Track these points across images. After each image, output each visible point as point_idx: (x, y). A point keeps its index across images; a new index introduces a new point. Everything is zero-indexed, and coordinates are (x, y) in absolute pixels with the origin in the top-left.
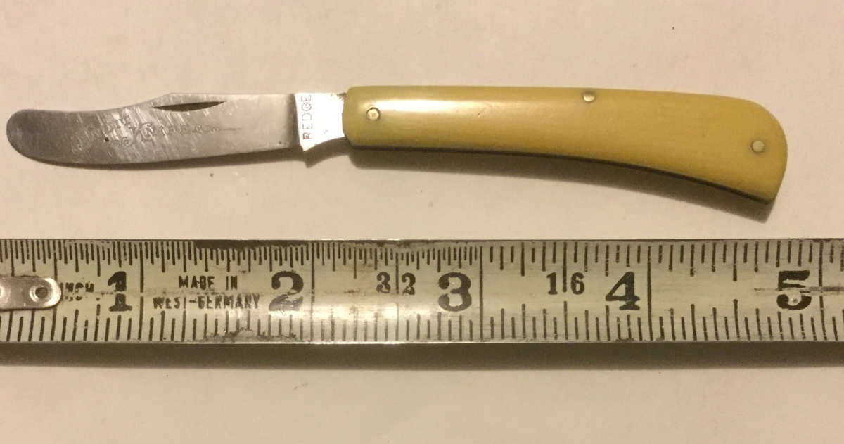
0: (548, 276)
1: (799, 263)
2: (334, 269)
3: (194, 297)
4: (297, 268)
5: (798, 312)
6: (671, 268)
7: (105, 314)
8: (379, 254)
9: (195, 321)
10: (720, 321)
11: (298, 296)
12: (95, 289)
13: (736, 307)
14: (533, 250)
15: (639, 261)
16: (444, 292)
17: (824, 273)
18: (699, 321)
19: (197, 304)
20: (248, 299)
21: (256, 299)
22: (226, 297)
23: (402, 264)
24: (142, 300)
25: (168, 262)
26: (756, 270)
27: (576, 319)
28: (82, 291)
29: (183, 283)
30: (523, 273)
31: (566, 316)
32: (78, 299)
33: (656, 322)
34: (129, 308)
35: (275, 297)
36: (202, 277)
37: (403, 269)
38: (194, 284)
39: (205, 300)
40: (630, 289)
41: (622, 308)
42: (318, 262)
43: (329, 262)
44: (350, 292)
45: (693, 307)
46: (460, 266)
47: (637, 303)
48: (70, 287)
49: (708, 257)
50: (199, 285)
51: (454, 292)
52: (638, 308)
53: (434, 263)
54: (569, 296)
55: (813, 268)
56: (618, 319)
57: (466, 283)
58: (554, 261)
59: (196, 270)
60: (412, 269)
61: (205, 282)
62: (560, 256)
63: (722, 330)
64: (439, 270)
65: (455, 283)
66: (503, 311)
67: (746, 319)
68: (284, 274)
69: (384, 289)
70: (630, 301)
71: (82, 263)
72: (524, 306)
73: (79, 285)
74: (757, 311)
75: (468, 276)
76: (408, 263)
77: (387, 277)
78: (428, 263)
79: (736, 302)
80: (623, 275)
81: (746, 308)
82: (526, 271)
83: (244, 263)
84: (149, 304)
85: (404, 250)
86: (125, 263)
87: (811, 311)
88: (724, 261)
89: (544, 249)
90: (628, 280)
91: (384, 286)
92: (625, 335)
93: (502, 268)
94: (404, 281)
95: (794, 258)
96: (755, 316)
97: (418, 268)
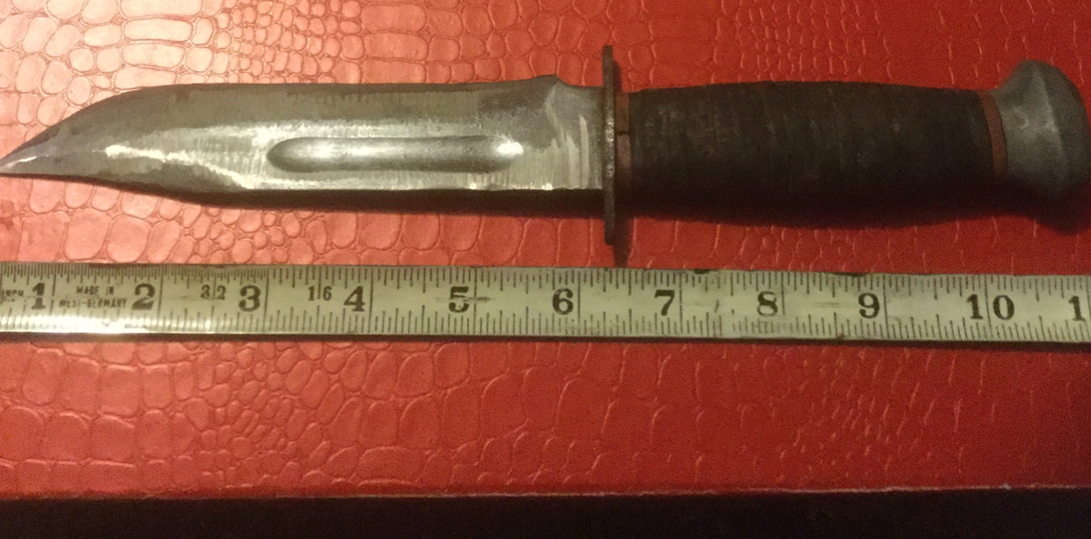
0: (309, 289)
1: (464, 281)
2: (175, 282)
3: (85, 300)
4: (151, 282)
5: (461, 314)
6: (385, 284)
7: (28, 311)
8: (203, 273)
10: (413, 319)
11: (151, 299)
12: (25, 294)
13: (423, 310)
14: (300, 271)
15: (366, 279)
16: (242, 298)
17: (478, 289)
18: (400, 320)
20: (119, 302)
21: (125, 301)
22: (105, 301)
23: (218, 279)
24: (53, 302)
25: (71, 277)
26: (437, 286)
27: (324, 318)
28: (16, 295)
29: (79, 290)
30: (293, 286)
31: (318, 315)
32: (13, 300)
33: (373, 319)
34: (45, 307)
35: (135, 300)
36: (92, 287)
37: (219, 283)
38: (86, 291)
39: (92, 302)
40: (360, 298)
41: (353, 310)
42: (165, 278)
43: (173, 278)
44: (185, 297)
45: (397, 310)
46: (255, 282)
47: (363, 307)
48: (8, 292)
49: (408, 277)
50: (89, 292)
51: (250, 298)
52: (362, 310)
53: (238, 279)
54: (321, 302)
55: (471, 285)
57: (257, 292)
58: (313, 278)
59: (88, 283)
60: (224, 283)
61: (93, 290)
62: (317, 276)
63: (413, 326)
64: (241, 284)
65: (251, 292)
66: (278, 312)
67: (429, 319)
68: (144, 285)
69: (206, 295)
70: (359, 306)
71: (18, 277)
72: (292, 309)
73: (14, 292)
74: (436, 313)
75: (259, 288)
76: (221, 280)
79: (423, 307)
80: (356, 288)
81: (429, 313)
82: (296, 285)
83: (119, 278)
84: (57, 304)
85: (219, 270)
86: (45, 278)
87: (468, 313)
88: (418, 281)
89: (307, 270)
90: (359, 291)
91: (206, 294)
92: (352, 329)
93: (281, 283)
94: (219, 290)
95: (460, 279)
96: (435, 316)
97: (228, 281)
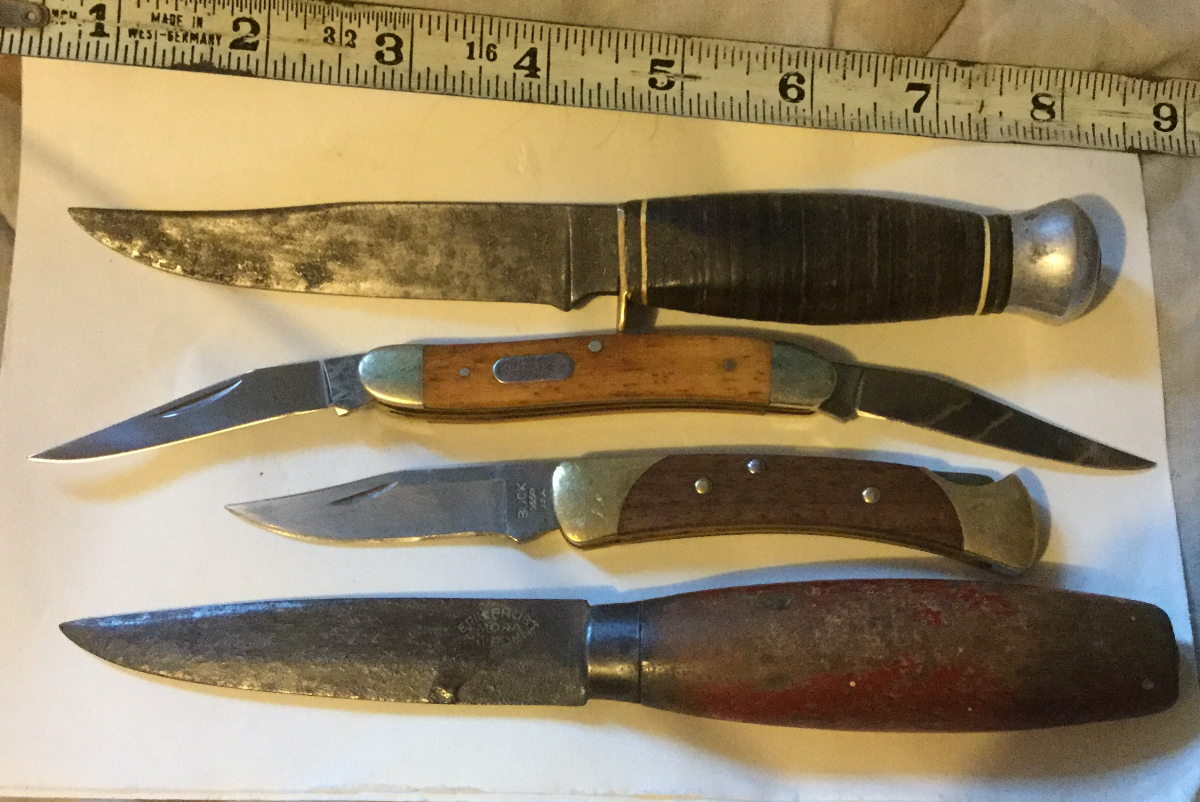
0: (468, 44)
1: (667, 53)
2: (287, 20)
3: (165, 32)
4: (255, 15)
5: (663, 92)
6: (566, 48)
7: (86, 38)
8: (326, 11)
9: (164, 52)
10: (603, 93)
11: (255, 39)
12: (78, 16)
13: (616, 83)
14: (456, 21)
15: (541, 39)
16: (380, 48)
17: (685, 64)
18: (586, 92)
19: (166, 38)
20: (211, 38)
21: (219, 38)
22: (192, 34)
23: (346, 21)
24: (118, 28)
27: (489, 81)
28: (66, 17)
29: (155, 18)
30: (447, 40)
31: (480, 78)
32: (63, 23)
33: (552, 88)
34: (108, 35)
35: (234, 38)
36: (172, 15)
37: (347, 26)
38: (165, 20)
39: (174, 34)
40: (533, 62)
41: (526, 76)
42: (273, 12)
43: (283, 13)
44: (300, 40)
45: (582, 80)
46: (395, 28)
47: (538, 73)
48: (56, 13)
49: (596, 41)
50: (169, 21)
51: (388, 49)
52: (539, 77)
53: (373, 23)
54: (484, 62)
55: (677, 59)
56: (523, 84)
57: (399, 42)
58: (473, 32)
59: (167, 9)
60: (354, 26)
61: (175, 20)
62: (478, 28)
63: (603, 100)
64: (377, 30)
65: (390, 42)
66: (428, 69)
67: (624, 95)
68: (244, 19)
69: (329, 40)
70: (533, 71)
72: (446, 67)
73: (64, 12)
74: (633, 88)
75: (401, 37)
76: (351, 21)
77: (333, 31)
78: (368, 22)
79: (616, 80)
80: (528, 49)
81: (624, 86)
82: (450, 39)
83: (210, 6)
84: (124, 33)
85: (347, 10)
87: (674, 92)
88: (609, 46)
89: (465, 21)
90: (532, 53)
91: (329, 38)
92: (527, 97)
93: (430, 33)
94: (347, 35)
95: (664, 49)
96: (630, 93)
97: (359, 27)
